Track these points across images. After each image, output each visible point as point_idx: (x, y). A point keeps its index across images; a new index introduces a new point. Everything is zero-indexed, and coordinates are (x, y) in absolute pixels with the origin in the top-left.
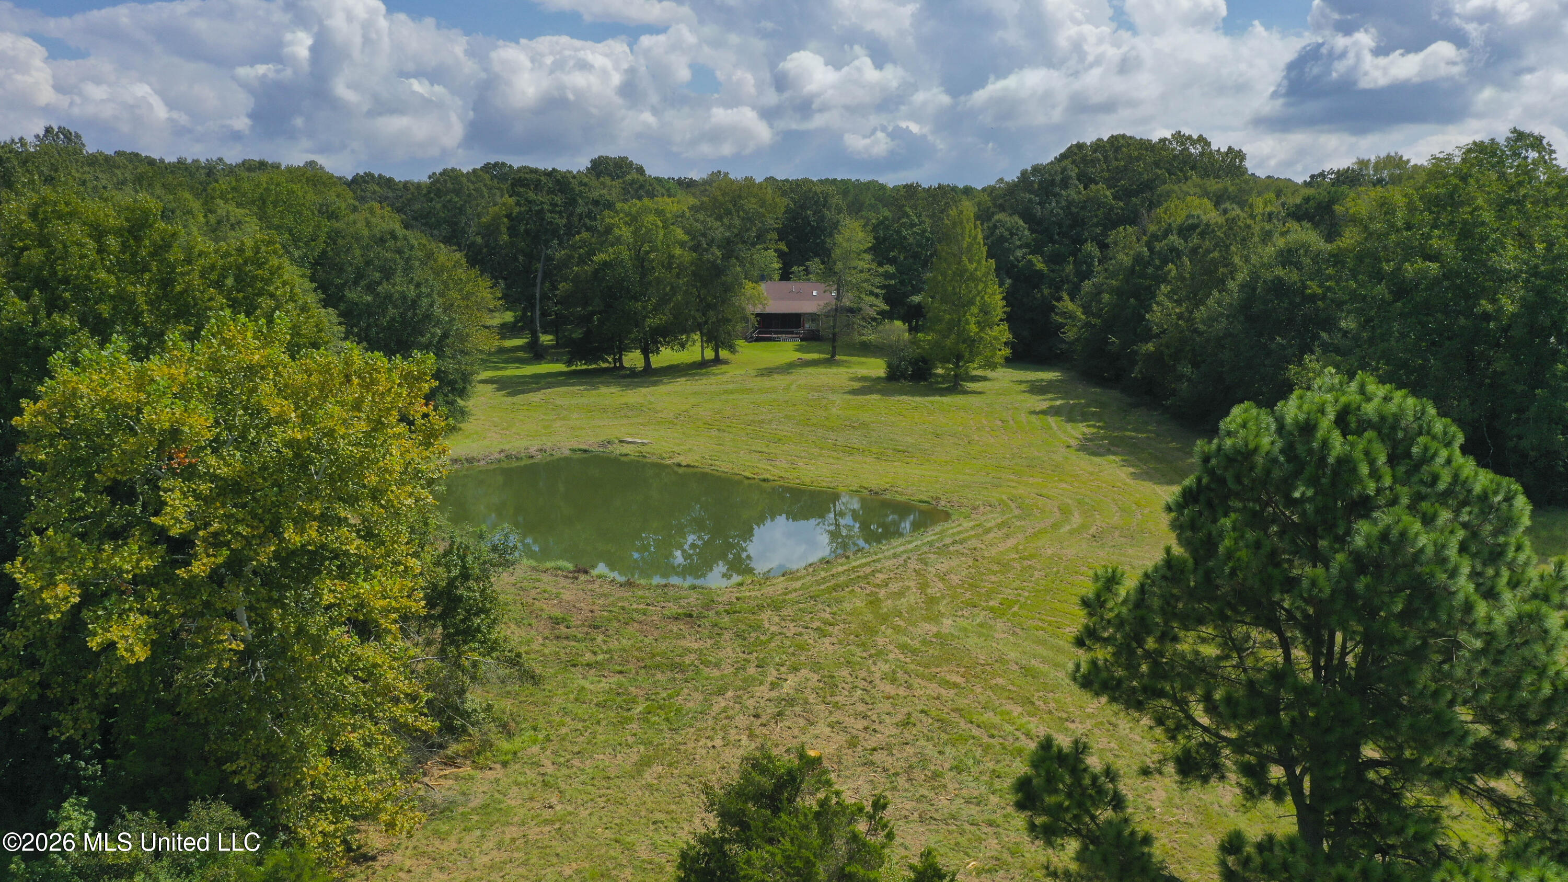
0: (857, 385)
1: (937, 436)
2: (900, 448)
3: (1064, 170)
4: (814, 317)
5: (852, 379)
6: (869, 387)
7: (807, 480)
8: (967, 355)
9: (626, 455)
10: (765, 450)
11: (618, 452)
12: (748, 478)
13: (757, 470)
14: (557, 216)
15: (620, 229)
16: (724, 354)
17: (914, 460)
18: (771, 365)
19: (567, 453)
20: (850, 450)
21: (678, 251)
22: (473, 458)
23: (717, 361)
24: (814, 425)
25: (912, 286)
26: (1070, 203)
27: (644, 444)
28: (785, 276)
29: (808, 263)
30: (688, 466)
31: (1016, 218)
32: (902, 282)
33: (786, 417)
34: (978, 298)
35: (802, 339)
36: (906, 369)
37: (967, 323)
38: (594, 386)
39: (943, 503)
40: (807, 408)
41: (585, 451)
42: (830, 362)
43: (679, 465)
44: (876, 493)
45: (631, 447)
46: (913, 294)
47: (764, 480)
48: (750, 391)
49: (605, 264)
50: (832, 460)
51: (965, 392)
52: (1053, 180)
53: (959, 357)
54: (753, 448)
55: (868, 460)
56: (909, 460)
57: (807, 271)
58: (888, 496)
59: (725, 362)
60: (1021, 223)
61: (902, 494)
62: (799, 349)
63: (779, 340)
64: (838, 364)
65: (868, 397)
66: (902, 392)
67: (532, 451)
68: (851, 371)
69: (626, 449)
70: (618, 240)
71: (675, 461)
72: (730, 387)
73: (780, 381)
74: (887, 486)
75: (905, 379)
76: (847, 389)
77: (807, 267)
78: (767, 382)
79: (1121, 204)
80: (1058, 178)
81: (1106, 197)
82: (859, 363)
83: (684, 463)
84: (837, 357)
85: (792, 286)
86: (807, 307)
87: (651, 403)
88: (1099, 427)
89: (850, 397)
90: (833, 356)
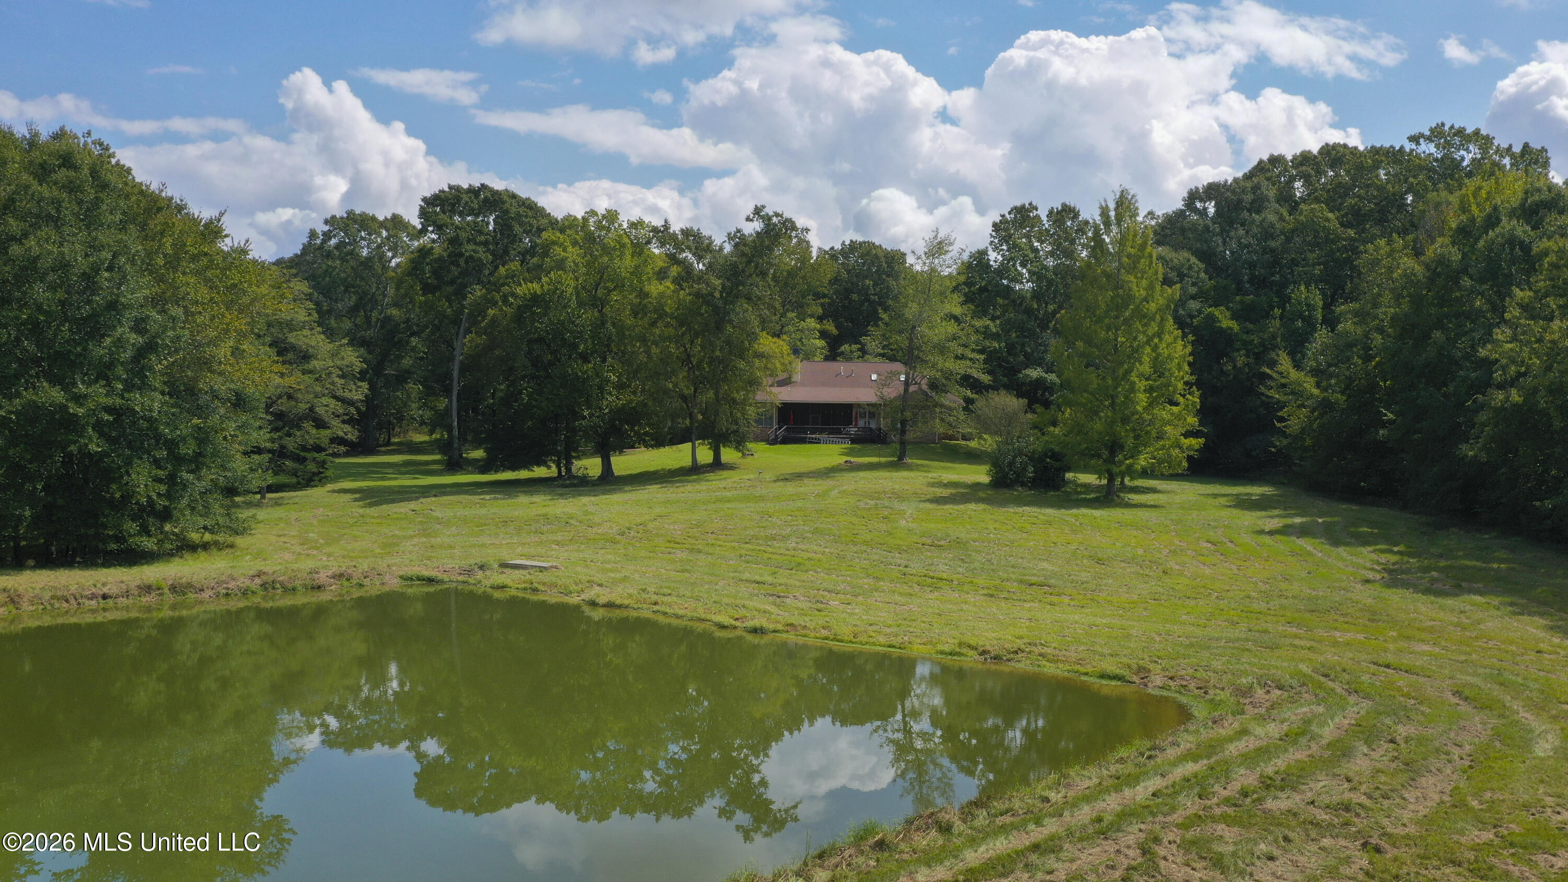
0: (946, 492)
1: (1100, 561)
2: (1034, 579)
3: (1255, 188)
4: (872, 410)
5: (932, 485)
6: (963, 495)
7: (845, 631)
8: (1130, 442)
9: (503, 587)
10: (769, 579)
11: (488, 583)
12: (723, 627)
13: (742, 612)
14: (481, 249)
15: (565, 250)
16: (728, 454)
17: (1066, 600)
18: (802, 470)
19: (393, 584)
20: (933, 582)
21: (655, 288)
22: (190, 585)
23: (717, 465)
24: (866, 543)
25: (1026, 355)
26: (1267, 234)
27: (542, 569)
28: (833, 355)
29: (864, 339)
30: (610, 605)
31: (1186, 254)
32: (1011, 348)
33: (815, 531)
34: (1148, 350)
35: (853, 441)
36: (1024, 469)
37: (1132, 389)
38: (510, 496)
39: (1158, 681)
40: (854, 520)
41: (430, 581)
42: (898, 464)
43: (593, 604)
44: (997, 658)
45: (518, 574)
46: (1027, 367)
47: (755, 631)
48: (762, 498)
49: (535, 299)
50: (897, 598)
51: (1128, 505)
52: (1240, 201)
53: (1115, 447)
54: (746, 576)
55: (970, 598)
56: (1055, 599)
57: (863, 351)
58: (1023, 665)
59: (730, 467)
60: (1193, 260)
61: (1055, 660)
62: (850, 453)
63: (818, 442)
64: (909, 468)
65: (962, 507)
66: (1020, 502)
67: (322, 577)
68: (930, 475)
69: (510, 578)
70: (560, 265)
71: (586, 596)
72: (729, 494)
73: (811, 486)
74: (1020, 643)
75: (1023, 484)
76: (923, 497)
77: (863, 345)
78: (790, 488)
79: (1352, 232)
80: (1249, 197)
81: (1328, 220)
82: (943, 468)
83: (602, 600)
84: (908, 460)
85: (841, 367)
86: (864, 395)
87: (586, 513)
88: (1399, 553)
89: (929, 506)
90: (901, 458)
